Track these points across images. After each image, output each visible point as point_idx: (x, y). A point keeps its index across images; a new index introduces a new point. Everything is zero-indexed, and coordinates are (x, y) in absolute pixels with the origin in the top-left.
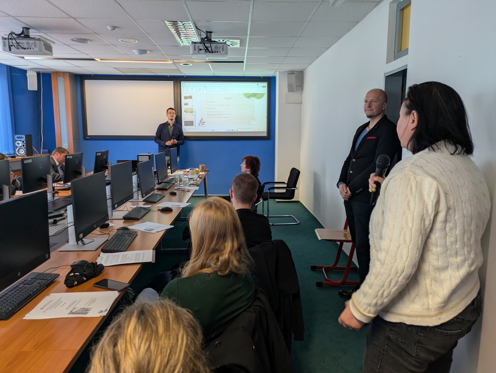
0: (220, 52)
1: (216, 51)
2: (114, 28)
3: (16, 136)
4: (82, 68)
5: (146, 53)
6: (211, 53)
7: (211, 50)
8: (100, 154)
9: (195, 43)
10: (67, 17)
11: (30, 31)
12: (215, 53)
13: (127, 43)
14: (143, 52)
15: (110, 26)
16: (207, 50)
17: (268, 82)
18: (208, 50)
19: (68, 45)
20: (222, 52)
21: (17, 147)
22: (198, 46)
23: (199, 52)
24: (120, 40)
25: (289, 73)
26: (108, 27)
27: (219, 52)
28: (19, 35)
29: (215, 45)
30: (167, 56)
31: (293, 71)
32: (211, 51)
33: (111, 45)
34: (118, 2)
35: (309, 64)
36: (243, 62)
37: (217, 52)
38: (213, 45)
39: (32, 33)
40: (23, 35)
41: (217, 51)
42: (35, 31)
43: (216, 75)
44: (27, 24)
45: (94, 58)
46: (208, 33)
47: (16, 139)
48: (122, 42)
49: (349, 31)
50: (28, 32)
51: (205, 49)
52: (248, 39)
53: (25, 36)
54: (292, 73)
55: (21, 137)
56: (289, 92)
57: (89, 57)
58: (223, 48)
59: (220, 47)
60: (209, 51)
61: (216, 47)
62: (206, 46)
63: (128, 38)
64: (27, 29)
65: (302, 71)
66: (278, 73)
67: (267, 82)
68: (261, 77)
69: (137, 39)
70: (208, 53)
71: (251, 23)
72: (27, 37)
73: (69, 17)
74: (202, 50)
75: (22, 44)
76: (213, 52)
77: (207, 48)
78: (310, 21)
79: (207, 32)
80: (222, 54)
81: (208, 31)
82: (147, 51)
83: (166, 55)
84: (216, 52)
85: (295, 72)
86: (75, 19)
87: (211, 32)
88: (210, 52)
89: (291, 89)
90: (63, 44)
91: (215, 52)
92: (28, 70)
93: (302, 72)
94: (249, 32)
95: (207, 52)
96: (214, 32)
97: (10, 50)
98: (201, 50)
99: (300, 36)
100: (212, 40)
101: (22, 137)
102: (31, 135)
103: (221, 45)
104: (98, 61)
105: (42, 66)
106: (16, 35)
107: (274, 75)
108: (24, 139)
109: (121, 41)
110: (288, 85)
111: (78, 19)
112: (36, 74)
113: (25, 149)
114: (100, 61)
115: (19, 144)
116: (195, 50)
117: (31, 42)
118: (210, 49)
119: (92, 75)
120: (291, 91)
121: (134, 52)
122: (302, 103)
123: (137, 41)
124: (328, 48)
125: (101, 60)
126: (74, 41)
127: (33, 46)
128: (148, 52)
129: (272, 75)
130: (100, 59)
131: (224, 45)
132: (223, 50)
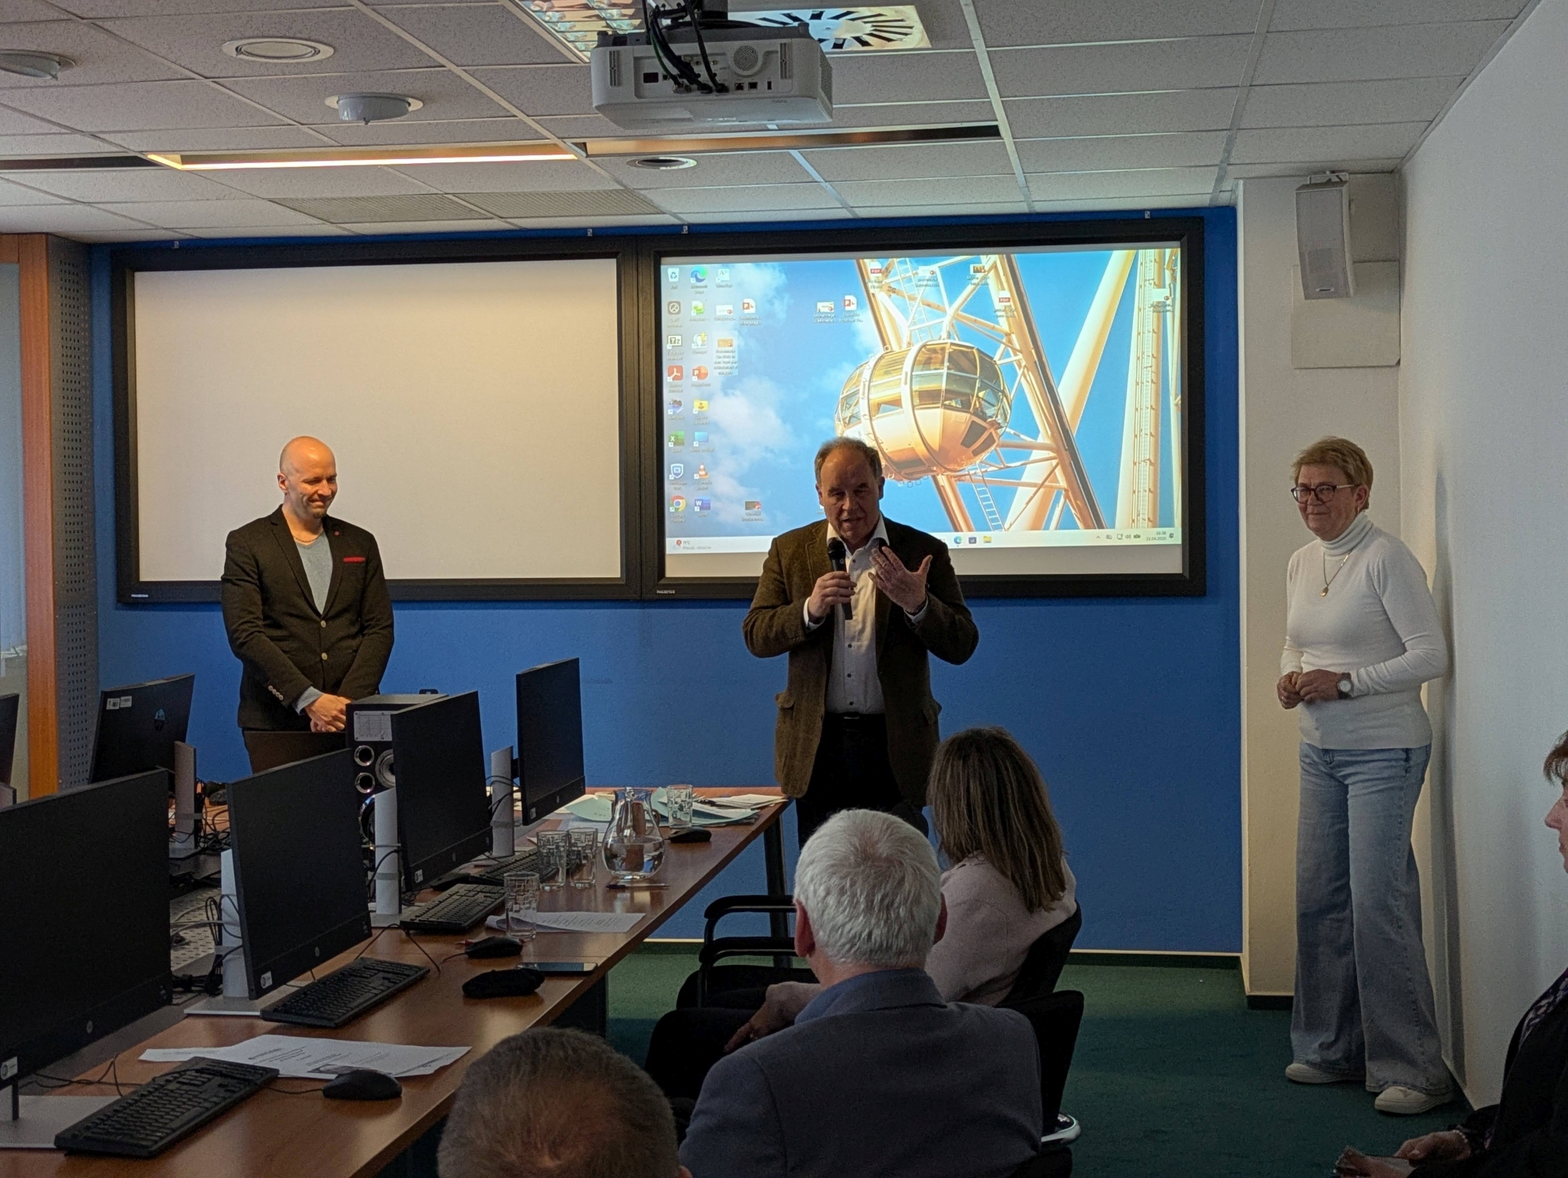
0: (769, 87)
1: (746, 82)
6: (713, 96)
7: (712, 76)
9: (619, 40)
12: (739, 94)
13: (275, 65)
16: (686, 77)
18: (693, 78)
20: (780, 85)
22: (637, 59)
23: (638, 94)
24: (229, 48)
27: (762, 86)
29: (735, 49)
32: (711, 84)
33: (198, 77)
37: (753, 86)
38: (723, 51)
41: (750, 80)
48: (241, 56)
51: (675, 71)
58: (783, 63)
59: (768, 54)
60: (697, 83)
61: (744, 59)
63: (266, 34)
69: (321, 37)
70: (696, 95)
74: (660, 77)
76: (722, 89)
77: (683, 65)
80: (777, 100)
84: (746, 86)
88: (705, 89)
91: (740, 87)
95: (688, 90)
98: (651, 78)
103: (775, 44)
109: (234, 53)
114: (180, 167)
116: (615, 78)
118: (700, 69)
119: (177, 245)
123: (326, 50)
130: (179, 156)
131: (791, 45)
132: (784, 75)
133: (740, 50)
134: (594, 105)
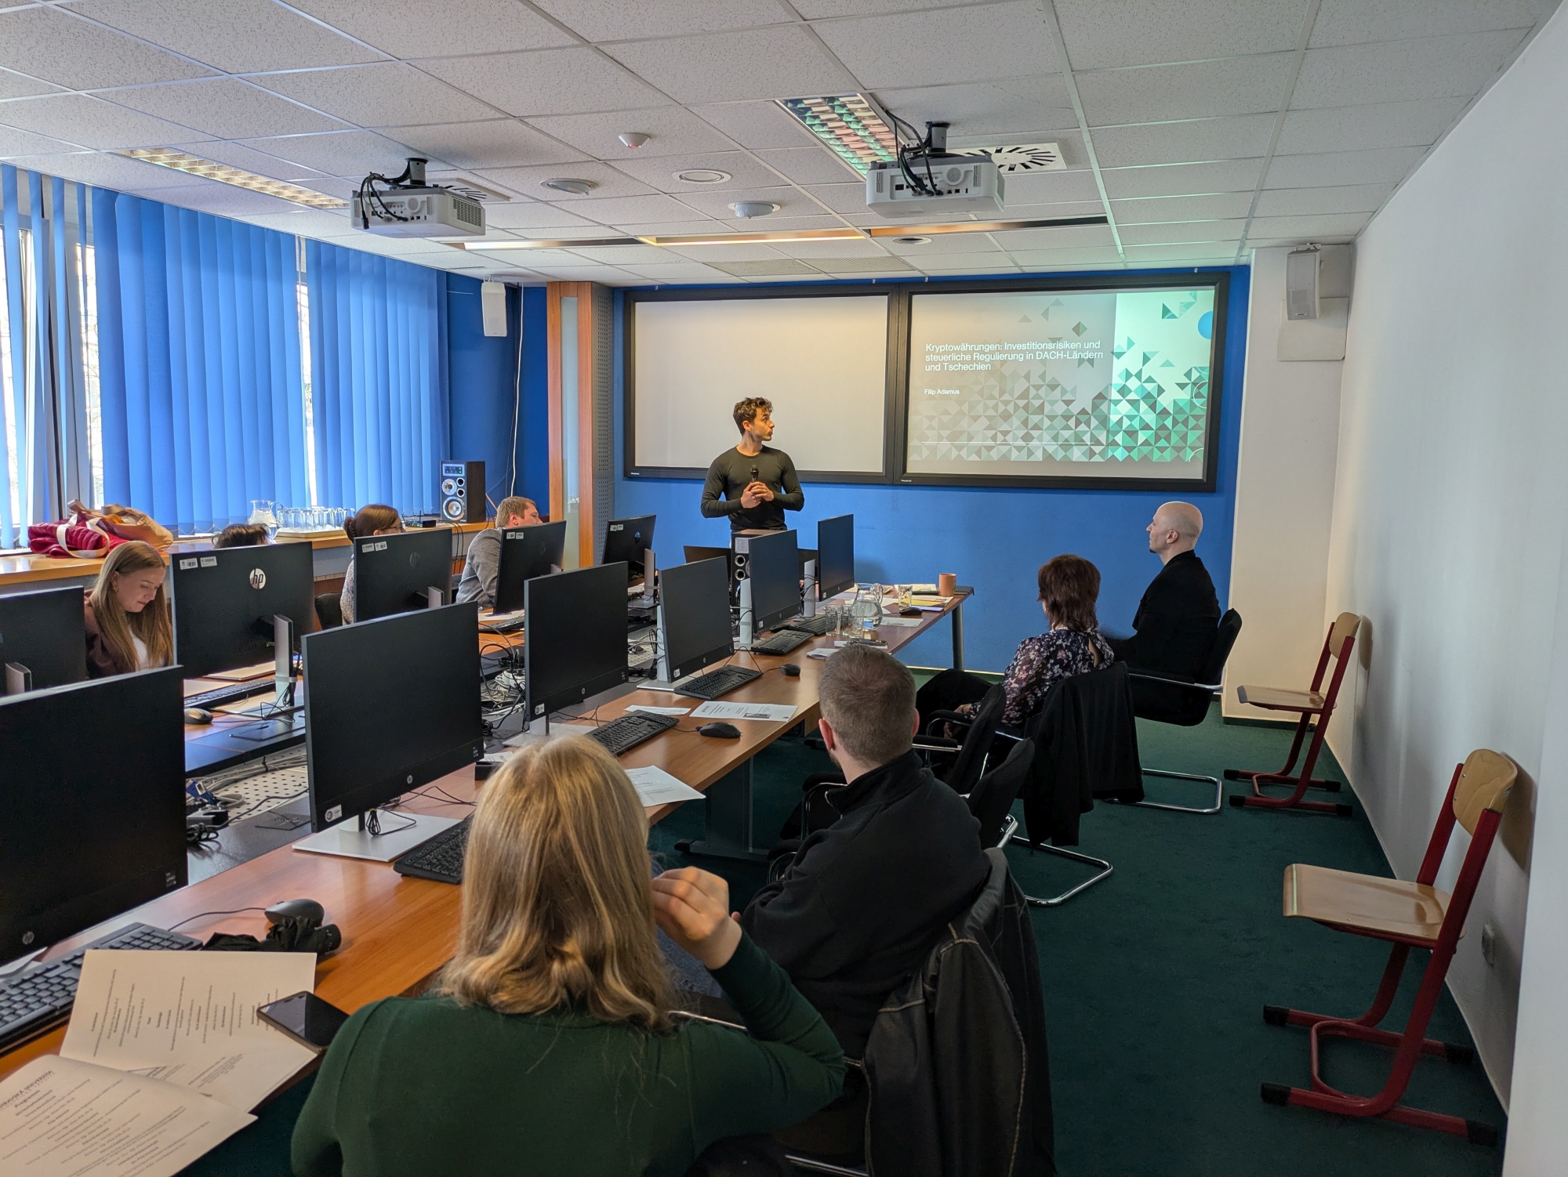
0: (967, 192)
1: (951, 189)
2: (639, 138)
3: (444, 465)
4: (618, 266)
5: (770, 212)
6: (934, 198)
7: (934, 186)
8: (622, 529)
9: (883, 166)
10: (498, 115)
11: (427, 166)
12: (950, 197)
13: (701, 185)
14: (756, 208)
15: (627, 133)
16: (919, 185)
17: (1218, 284)
18: (923, 187)
19: (547, 203)
20: (972, 190)
21: (445, 496)
22: (892, 177)
23: (892, 197)
24: (676, 176)
25: (1298, 252)
26: (620, 137)
27: (963, 191)
28: (396, 182)
29: (948, 169)
30: (838, 216)
31: (1311, 244)
32: (933, 190)
33: (661, 193)
34: (607, 53)
35: (1370, 214)
36: (1104, 220)
37: (957, 191)
38: (941, 172)
39: (434, 174)
40: (407, 182)
41: (956, 188)
42: (444, 166)
43: (1028, 270)
44: (416, 151)
45: (635, 236)
46: (933, 129)
47: (444, 474)
48: (682, 181)
49: (1501, 69)
50: (422, 172)
51: (913, 184)
52: (1086, 137)
53: (412, 182)
54: (1308, 250)
55: (457, 470)
56: (1289, 319)
57: (621, 234)
58: (975, 177)
59: (967, 172)
60: (926, 190)
61: (953, 175)
62: (914, 173)
63: (696, 168)
64: (418, 164)
65: (1347, 239)
66: (1254, 250)
67: (1213, 287)
68: (1193, 268)
69: (724, 170)
70: (925, 198)
71: (1074, 76)
72: (419, 184)
73: (503, 116)
74: (905, 187)
75: (398, 206)
76: (940, 193)
77: (917, 180)
78: (1309, 47)
79: (931, 125)
80: (968, 200)
81: (934, 120)
82: (774, 205)
83: (834, 214)
84: (953, 192)
85: (1319, 246)
86: (521, 119)
87: (945, 125)
88: (930, 193)
89: (1299, 307)
90: (531, 200)
91: (950, 192)
92: (486, 281)
93: (1348, 244)
94: (1080, 114)
95: (920, 194)
96: (955, 124)
97: (366, 227)
98: (900, 187)
99: (1291, 108)
100: (947, 152)
101: (457, 468)
102: (484, 463)
103: (971, 166)
104: (651, 245)
105: (517, 266)
106: (387, 181)
107: (1243, 261)
108: (462, 475)
109: (679, 179)
110: (1288, 293)
111: (530, 121)
112: (504, 291)
113: (463, 504)
114: (655, 244)
115: (450, 487)
116: (879, 188)
117: (421, 198)
118: (927, 182)
119: (657, 288)
120: (1301, 316)
121: (733, 208)
122: (1344, 358)
123: (727, 177)
124: (1429, 147)
125: (659, 240)
126: (554, 187)
127: (425, 212)
128: (776, 208)
129: (1233, 260)
130: (654, 239)
131: (980, 166)
132: (975, 185)
133: (953, 169)
134: (867, 204)
